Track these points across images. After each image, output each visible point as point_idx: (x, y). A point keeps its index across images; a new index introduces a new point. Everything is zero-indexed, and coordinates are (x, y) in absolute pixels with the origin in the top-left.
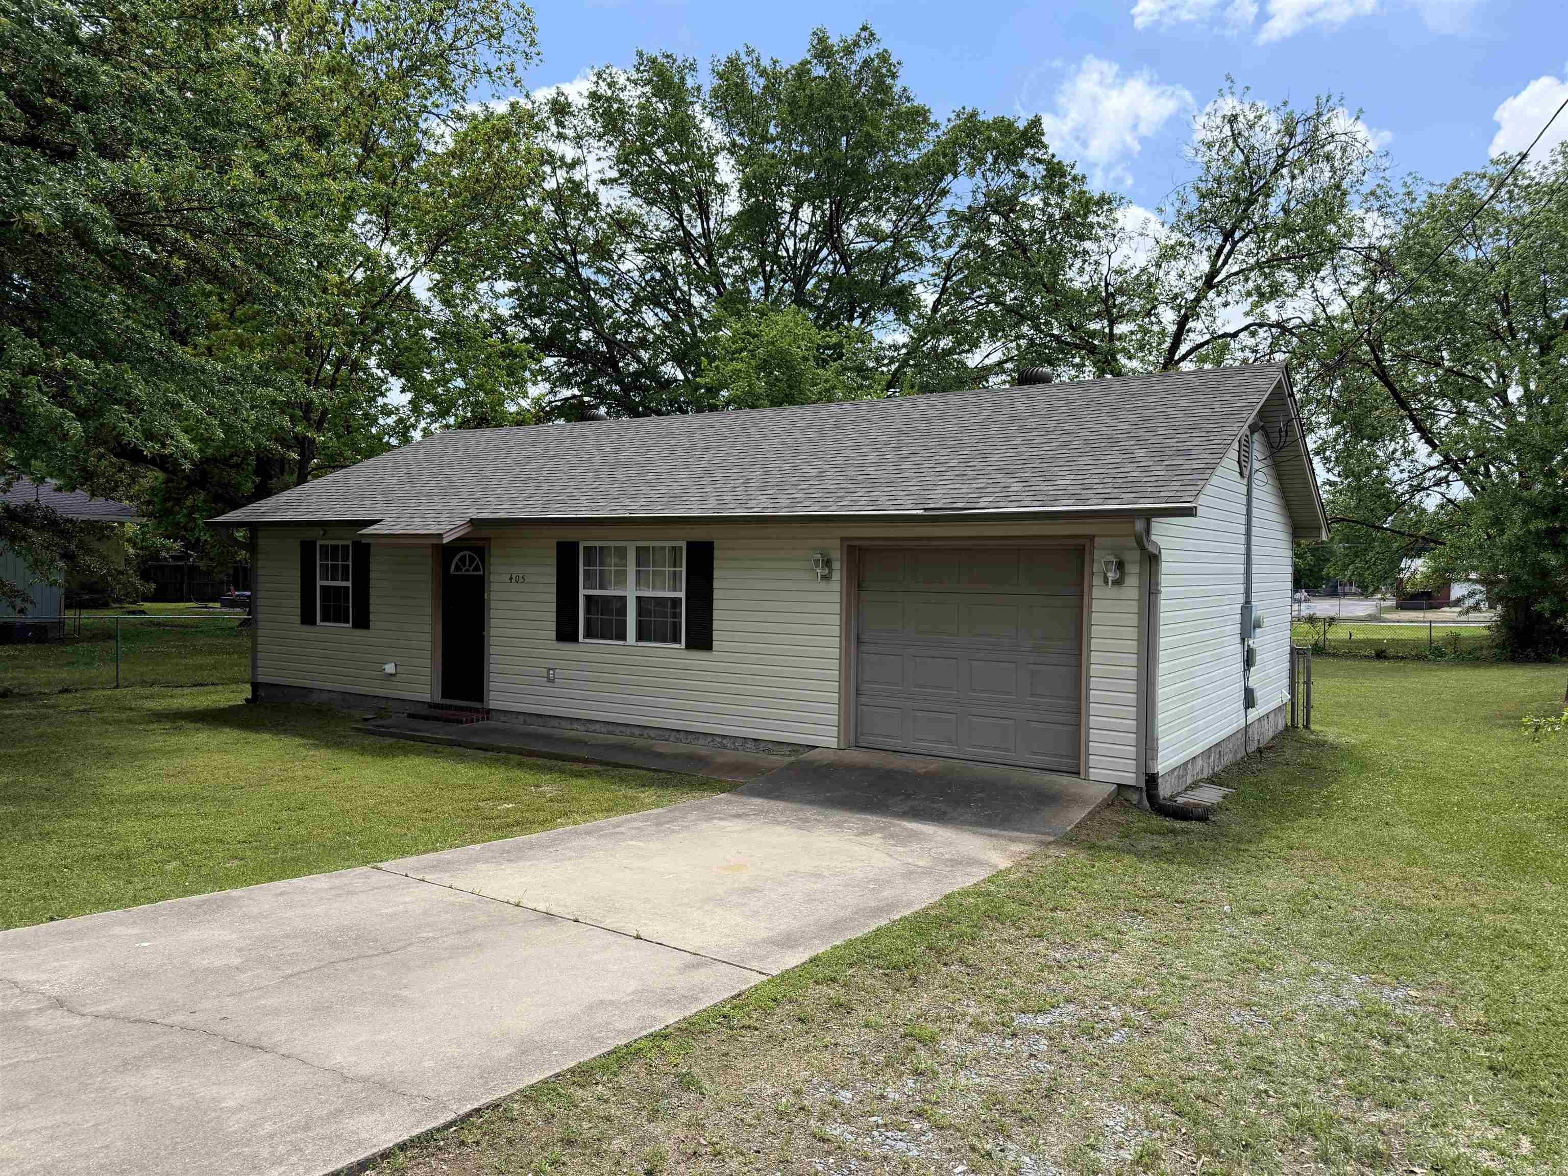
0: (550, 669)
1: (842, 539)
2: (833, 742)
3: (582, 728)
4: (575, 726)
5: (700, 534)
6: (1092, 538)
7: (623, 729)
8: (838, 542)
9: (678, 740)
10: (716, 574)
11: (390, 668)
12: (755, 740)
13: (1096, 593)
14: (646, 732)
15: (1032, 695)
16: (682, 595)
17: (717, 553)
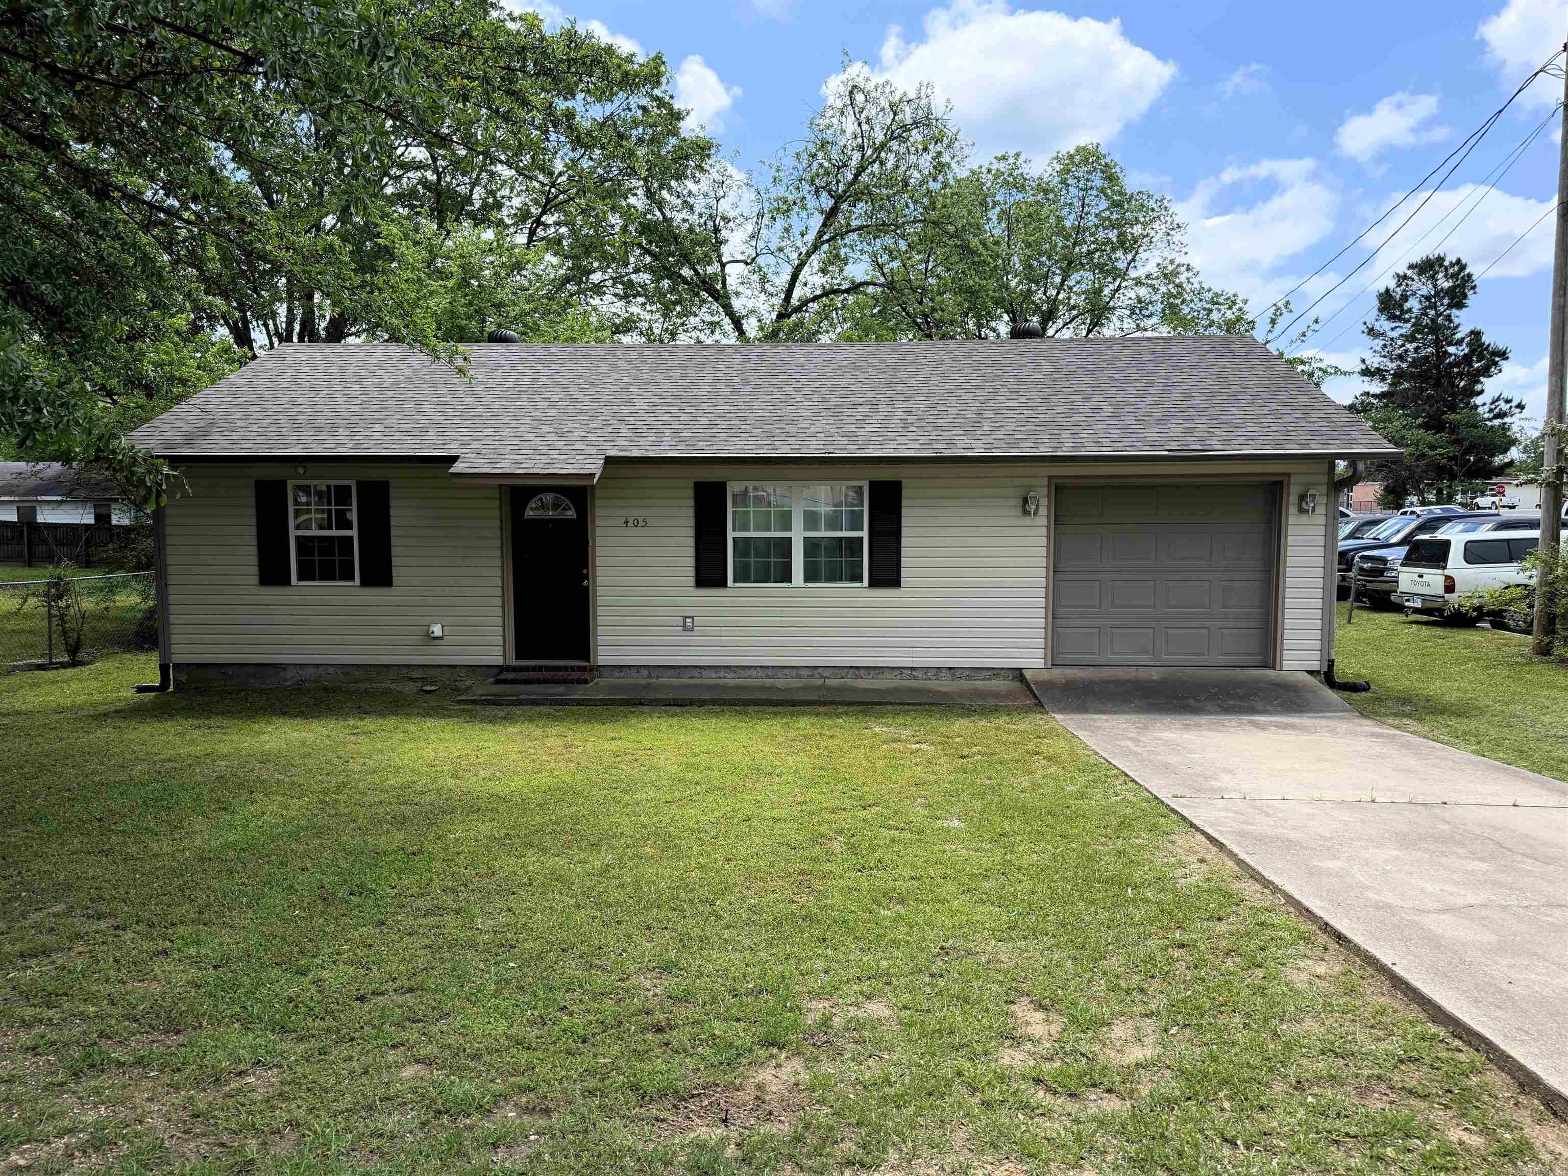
0: (686, 617)
1: (1050, 478)
2: (1040, 663)
3: (714, 675)
4: (722, 674)
5: (885, 474)
6: (1289, 475)
7: (787, 671)
8: (1045, 482)
9: (858, 677)
10: (904, 512)
11: (437, 630)
12: (950, 668)
13: (1292, 520)
14: (816, 672)
15: (1224, 607)
16: (864, 534)
17: (905, 493)
